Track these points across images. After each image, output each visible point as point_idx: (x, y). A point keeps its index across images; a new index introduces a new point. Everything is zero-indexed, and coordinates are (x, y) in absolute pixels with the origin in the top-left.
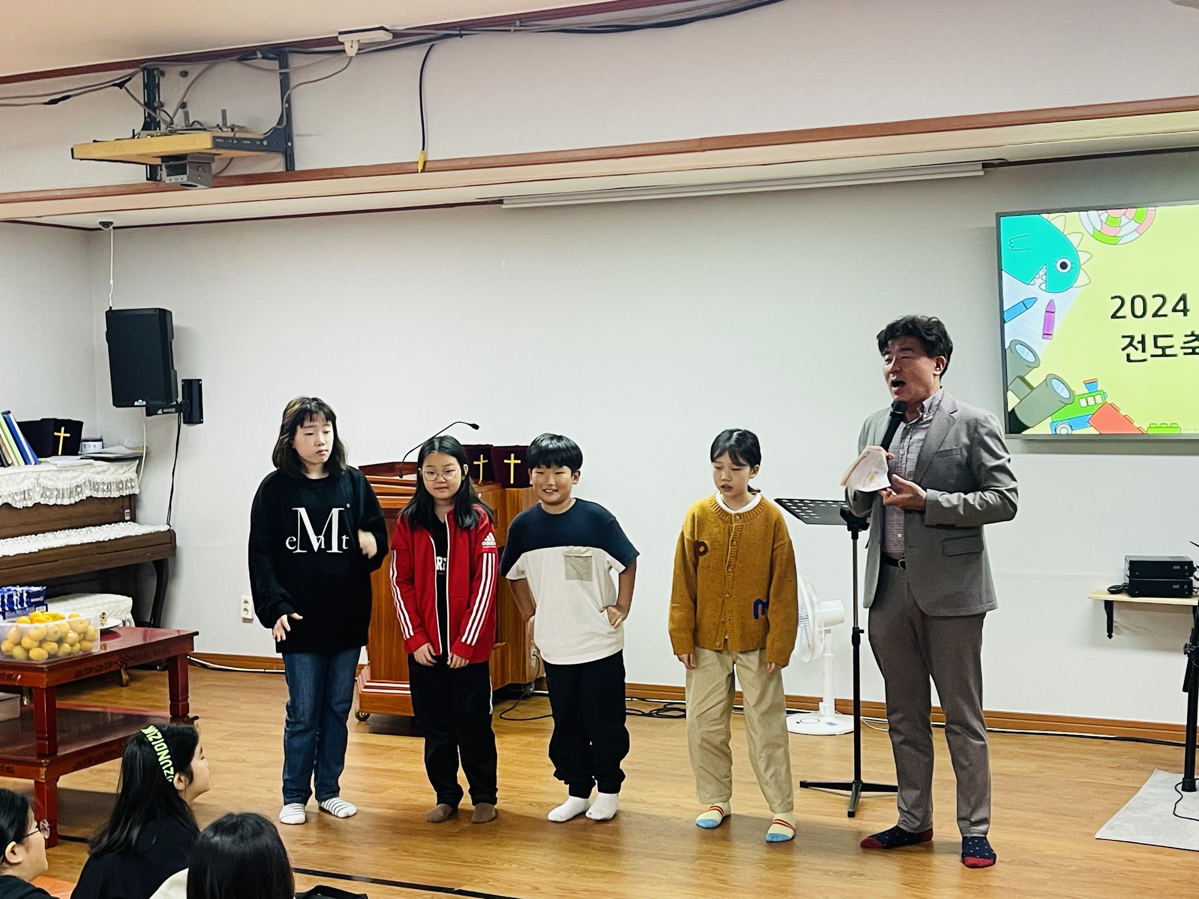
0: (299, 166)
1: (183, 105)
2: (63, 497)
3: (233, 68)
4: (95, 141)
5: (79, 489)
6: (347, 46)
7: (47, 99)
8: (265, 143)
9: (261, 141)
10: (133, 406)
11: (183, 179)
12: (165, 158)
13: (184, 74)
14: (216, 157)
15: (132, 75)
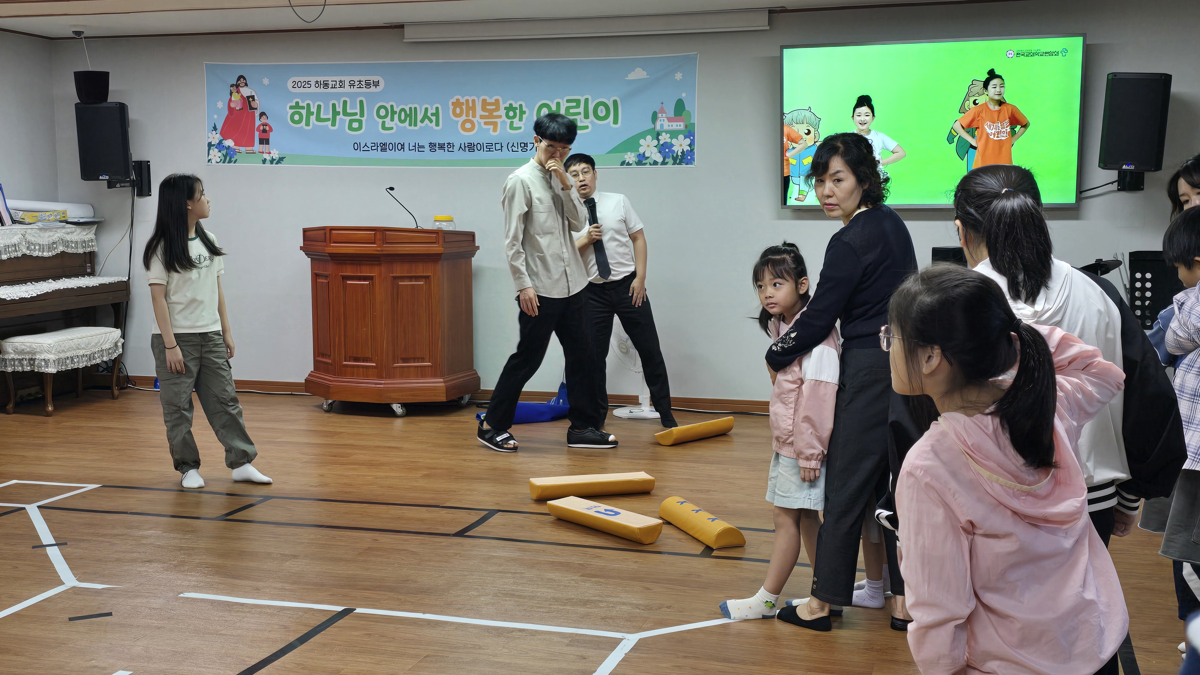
2: (43, 251)
5: (55, 246)
10: (97, 180)
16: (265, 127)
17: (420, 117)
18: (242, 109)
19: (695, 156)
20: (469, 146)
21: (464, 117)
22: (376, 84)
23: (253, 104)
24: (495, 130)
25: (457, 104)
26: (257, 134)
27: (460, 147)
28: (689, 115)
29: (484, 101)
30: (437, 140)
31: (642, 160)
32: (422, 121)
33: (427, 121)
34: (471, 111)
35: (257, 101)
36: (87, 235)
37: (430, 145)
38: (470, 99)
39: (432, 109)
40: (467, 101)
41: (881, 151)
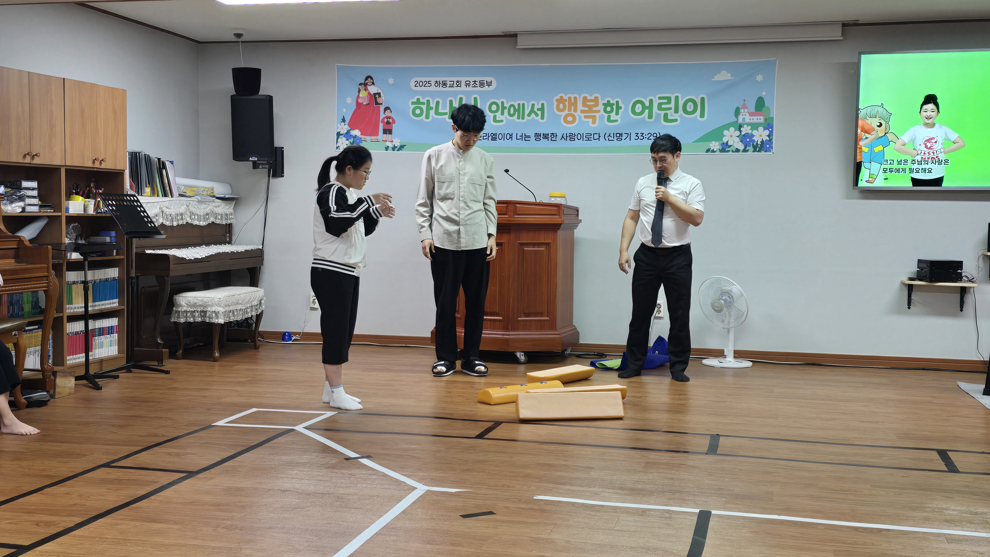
2: (200, 221)
5: (207, 217)
10: (248, 160)
16: (388, 119)
17: (527, 111)
18: (369, 104)
19: (774, 145)
20: (570, 136)
21: (566, 112)
22: (489, 84)
23: (379, 100)
24: (594, 122)
25: (561, 100)
26: (381, 126)
27: (563, 137)
28: (769, 110)
29: (585, 98)
30: (542, 131)
31: (725, 148)
32: (529, 115)
33: (533, 115)
34: (573, 107)
35: (383, 97)
36: (228, 209)
37: (535, 136)
38: (572, 96)
39: (538, 105)
40: (570, 98)
41: (943, 141)
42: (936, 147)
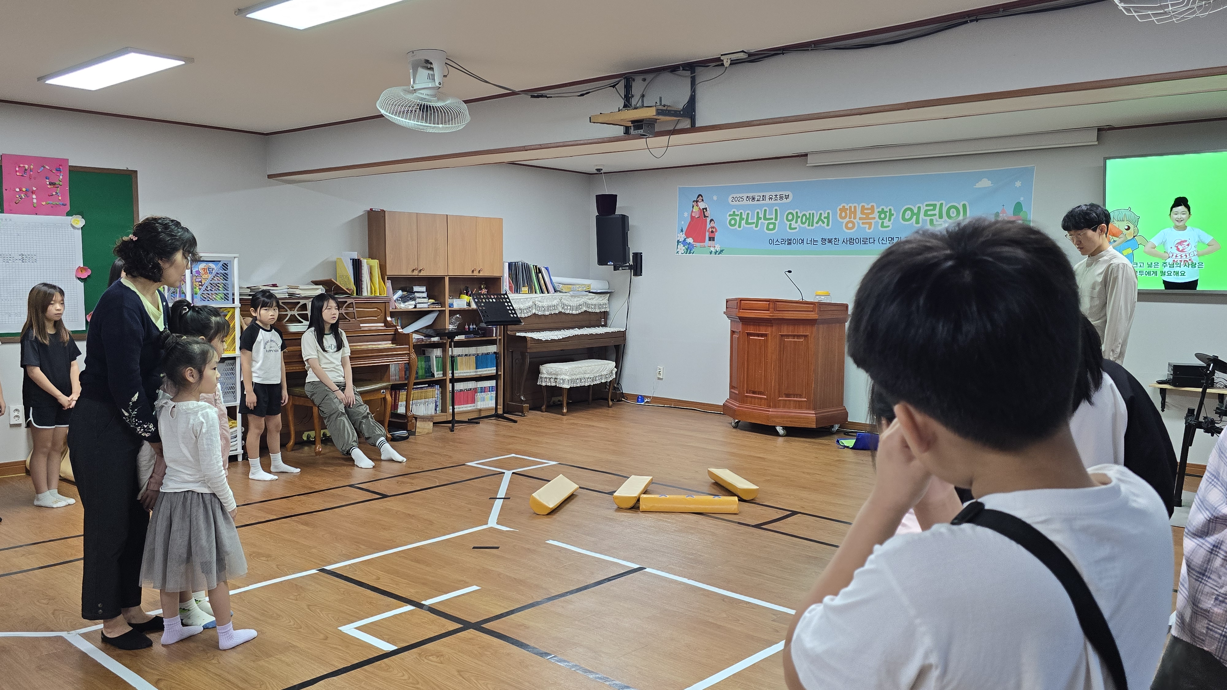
0: (698, 124)
1: (643, 96)
2: (573, 310)
3: (667, 76)
4: (601, 113)
5: (581, 307)
6: (725, 63)
7: (579, 94)
8: (682, 113)
9: (680, 112)
10: (609, 264)
11: (641, 132)
12: (633, 122)
13: (644, 80)
14: (658, 120)
15: (619, 81)
16: (713, 229)
17: (815, 220)
18: (699, 217)
20: (850, 241)
21: (847, 219)
22: (787, 197)
23: (706, 214)
24: (869, 228)
25: (843, 210)
26: (707, 234)
27: (844, 241)
28: (1026, 213)
29: (863, 206)
30: (827, 237)
32: (817, 223)
33: (820, 223)
34: (853, 215)
35: (709, 211)
36: (603, 300)
37: (822, 240)
38: (853, 206)
39: (825, 214)
40: (850, 207)
41: (1196, 244)
42: (1188, 249)
